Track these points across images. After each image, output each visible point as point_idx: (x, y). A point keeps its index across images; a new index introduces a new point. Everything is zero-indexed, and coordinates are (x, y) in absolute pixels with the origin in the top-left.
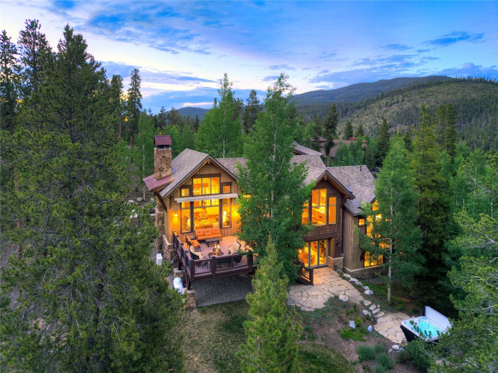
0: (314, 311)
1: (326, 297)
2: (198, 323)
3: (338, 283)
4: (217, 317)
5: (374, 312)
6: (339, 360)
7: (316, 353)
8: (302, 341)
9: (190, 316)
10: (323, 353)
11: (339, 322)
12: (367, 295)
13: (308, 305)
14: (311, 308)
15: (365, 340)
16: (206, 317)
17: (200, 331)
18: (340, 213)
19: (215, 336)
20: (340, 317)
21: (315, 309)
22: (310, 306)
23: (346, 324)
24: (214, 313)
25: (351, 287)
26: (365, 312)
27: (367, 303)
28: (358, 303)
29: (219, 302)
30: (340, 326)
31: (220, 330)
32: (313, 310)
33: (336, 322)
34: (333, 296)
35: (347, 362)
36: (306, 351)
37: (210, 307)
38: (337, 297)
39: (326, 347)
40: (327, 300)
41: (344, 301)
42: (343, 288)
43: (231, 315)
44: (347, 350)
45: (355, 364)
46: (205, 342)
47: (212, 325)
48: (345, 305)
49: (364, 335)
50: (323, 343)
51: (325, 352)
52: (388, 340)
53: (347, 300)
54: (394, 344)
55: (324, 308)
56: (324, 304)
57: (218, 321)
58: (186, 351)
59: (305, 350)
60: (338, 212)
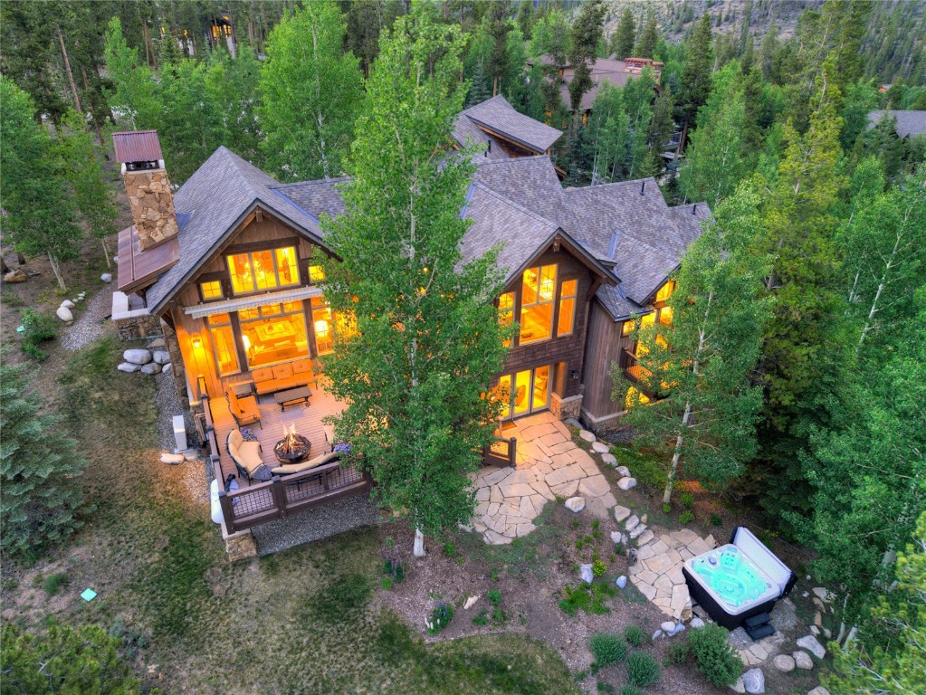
0: (512, 544)
1: (540, 501)
2: (257, 602)
3: (567, 458)
4: (303, 581)
5: (633, 535)
6: (552, 668)
7: (505, 658)
8: (479, 629)
9: (240, 582)
10: (519, 656)
11: (559, 569)
12: (624, 491)
13: (500, 527)
14: (506, 534)
15: (608, 611)
16: (277, 584)
17: (261, 624)
18: (583, 312)
19: (293, 634)
20: (562, 557)
21: (513, 538)
22: (503, 529)
23: (575, 571)
24: (295, 570)
25: (593, 469)
26: (616, 536)
27: (622, 513)
28: (604, 515)
29: (309, 538)
30: (561, 580)
31: (304, 617)
32: (509, 541)
33: (555, 569)
34: (553, 498)
35: (566, 673)
36: (485, 655)
37: (286, 554)
38: (561, 501)
39: (528, 638)
40: (540, 510)
41: (575, 511)
42: (575, 472)
43: (333, 573)
44: (569, 642)
45: (582, 677)
46: (270, 653)
47: (289, 605)
48: (577, 521)
49: (607, 596)
50: (523, 629)
51: (524, 651)
52: (654, 608)
53: (581, 508)
54: (666, 618)
55: (532, 534)
56: (534, 522)
57: (303, 591)
58: (226, 682)
59: (483, 650)
60: (579, 310)
